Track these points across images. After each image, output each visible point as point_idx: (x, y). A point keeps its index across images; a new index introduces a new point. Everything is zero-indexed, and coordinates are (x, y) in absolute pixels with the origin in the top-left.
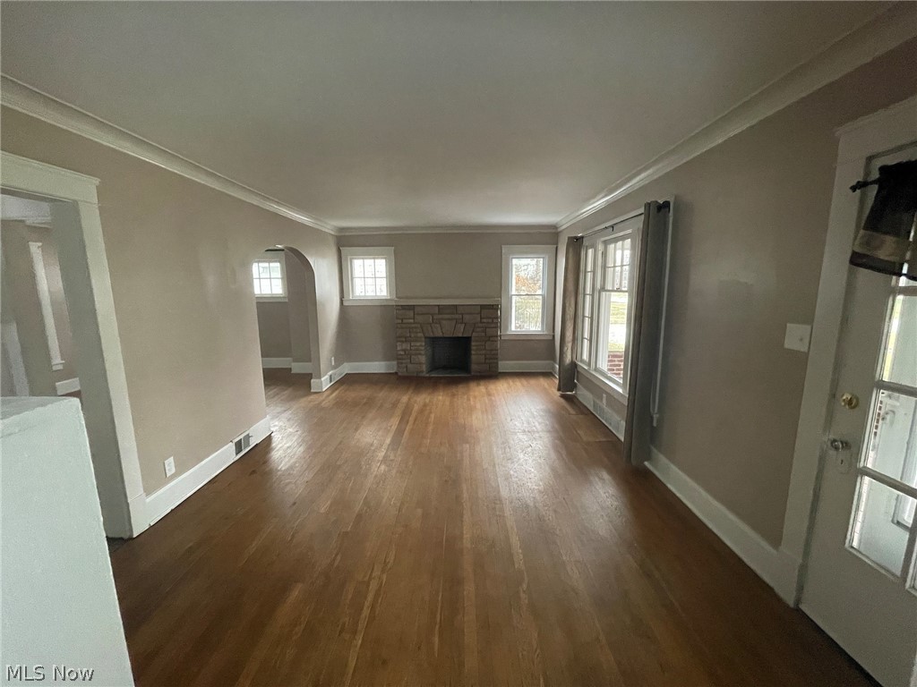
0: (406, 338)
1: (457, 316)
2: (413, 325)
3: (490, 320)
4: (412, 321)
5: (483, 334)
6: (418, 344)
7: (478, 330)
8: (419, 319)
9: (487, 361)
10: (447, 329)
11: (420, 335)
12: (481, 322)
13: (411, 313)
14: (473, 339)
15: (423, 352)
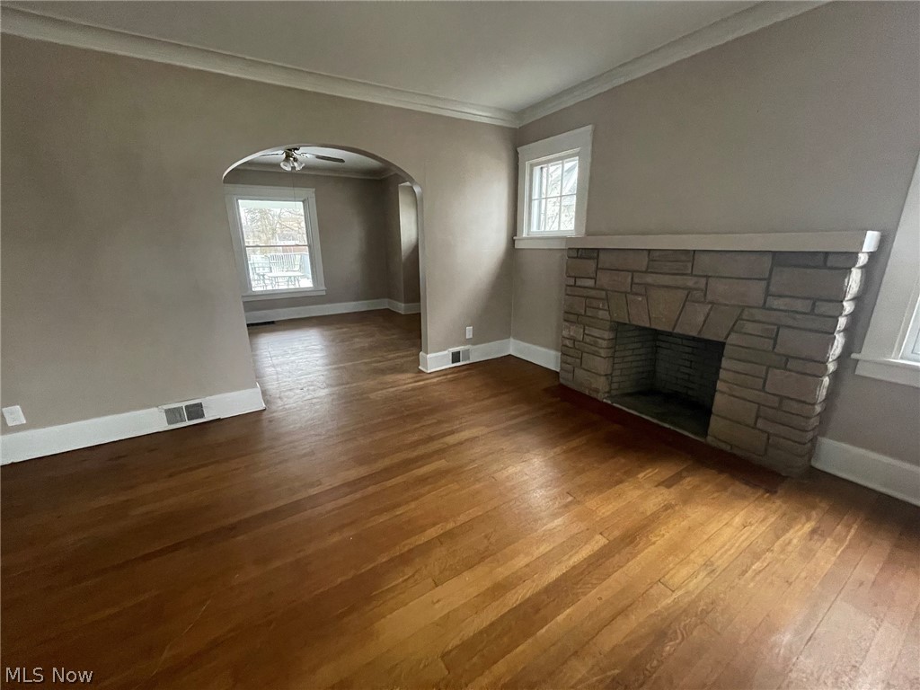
0: (578, 315)
1: (690, 282)
2: (593, 293)
3: (800, 305)
4: (590, 283)
5: (768, 344)
6: (596, 333)
7: (750, 327)
8: (604, 279)
9: (760, 424)
10: (661, 312)
11: (602, 314)
12: (764, 307)
13: (591, 264)
14: (727, 348)
15: (603, 353)
